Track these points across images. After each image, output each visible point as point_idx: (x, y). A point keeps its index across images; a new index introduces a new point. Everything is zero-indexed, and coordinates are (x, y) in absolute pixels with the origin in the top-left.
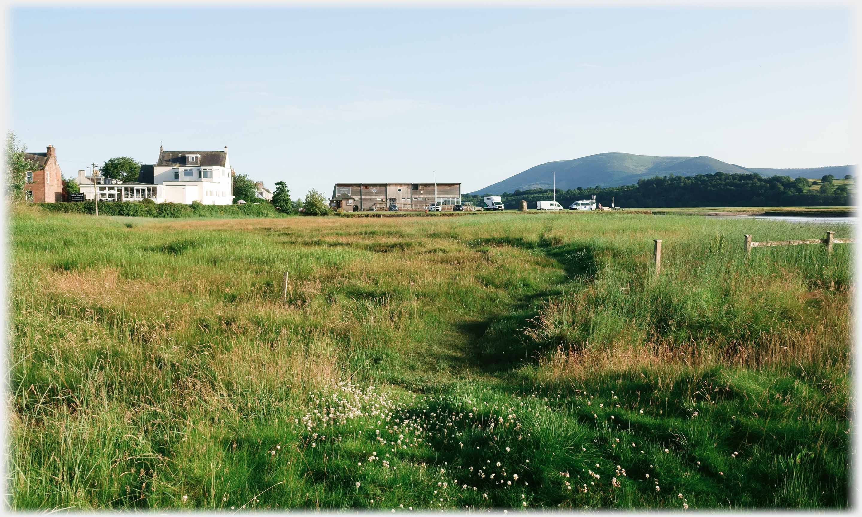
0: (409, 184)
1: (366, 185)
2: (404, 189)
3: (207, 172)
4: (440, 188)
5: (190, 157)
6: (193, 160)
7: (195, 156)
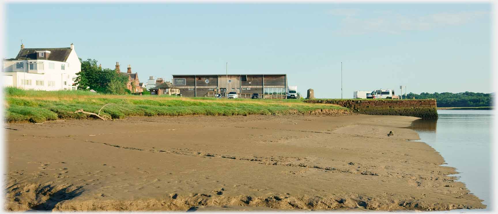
0: (238, 76)
1: (200, 77)
2: (234, 80)
3: (33, 64)
4: (267, 79)
5: (40, 53)
6: (42, 55)
7: (43, 52)
